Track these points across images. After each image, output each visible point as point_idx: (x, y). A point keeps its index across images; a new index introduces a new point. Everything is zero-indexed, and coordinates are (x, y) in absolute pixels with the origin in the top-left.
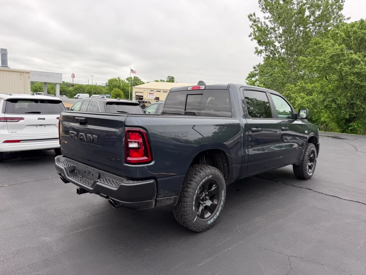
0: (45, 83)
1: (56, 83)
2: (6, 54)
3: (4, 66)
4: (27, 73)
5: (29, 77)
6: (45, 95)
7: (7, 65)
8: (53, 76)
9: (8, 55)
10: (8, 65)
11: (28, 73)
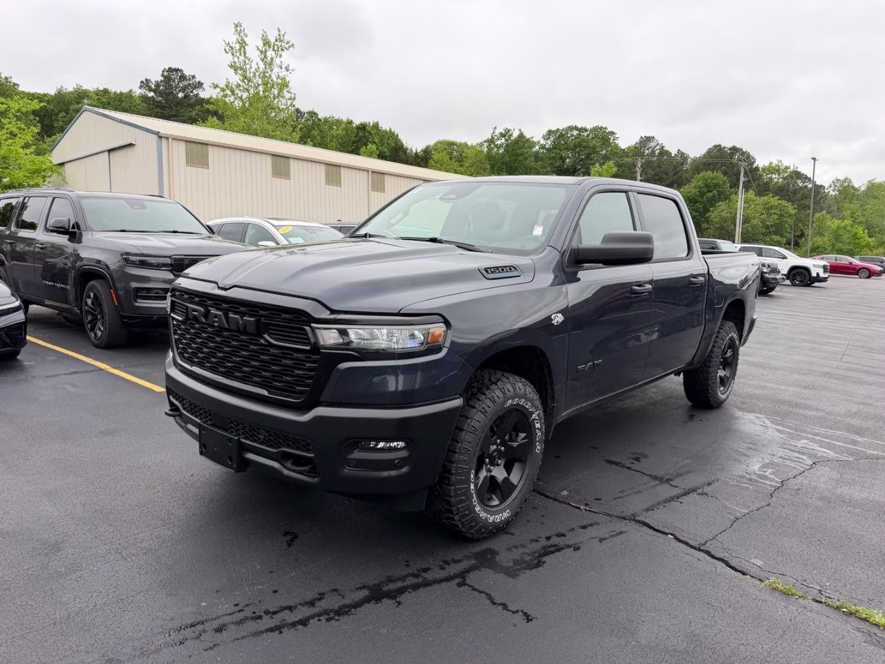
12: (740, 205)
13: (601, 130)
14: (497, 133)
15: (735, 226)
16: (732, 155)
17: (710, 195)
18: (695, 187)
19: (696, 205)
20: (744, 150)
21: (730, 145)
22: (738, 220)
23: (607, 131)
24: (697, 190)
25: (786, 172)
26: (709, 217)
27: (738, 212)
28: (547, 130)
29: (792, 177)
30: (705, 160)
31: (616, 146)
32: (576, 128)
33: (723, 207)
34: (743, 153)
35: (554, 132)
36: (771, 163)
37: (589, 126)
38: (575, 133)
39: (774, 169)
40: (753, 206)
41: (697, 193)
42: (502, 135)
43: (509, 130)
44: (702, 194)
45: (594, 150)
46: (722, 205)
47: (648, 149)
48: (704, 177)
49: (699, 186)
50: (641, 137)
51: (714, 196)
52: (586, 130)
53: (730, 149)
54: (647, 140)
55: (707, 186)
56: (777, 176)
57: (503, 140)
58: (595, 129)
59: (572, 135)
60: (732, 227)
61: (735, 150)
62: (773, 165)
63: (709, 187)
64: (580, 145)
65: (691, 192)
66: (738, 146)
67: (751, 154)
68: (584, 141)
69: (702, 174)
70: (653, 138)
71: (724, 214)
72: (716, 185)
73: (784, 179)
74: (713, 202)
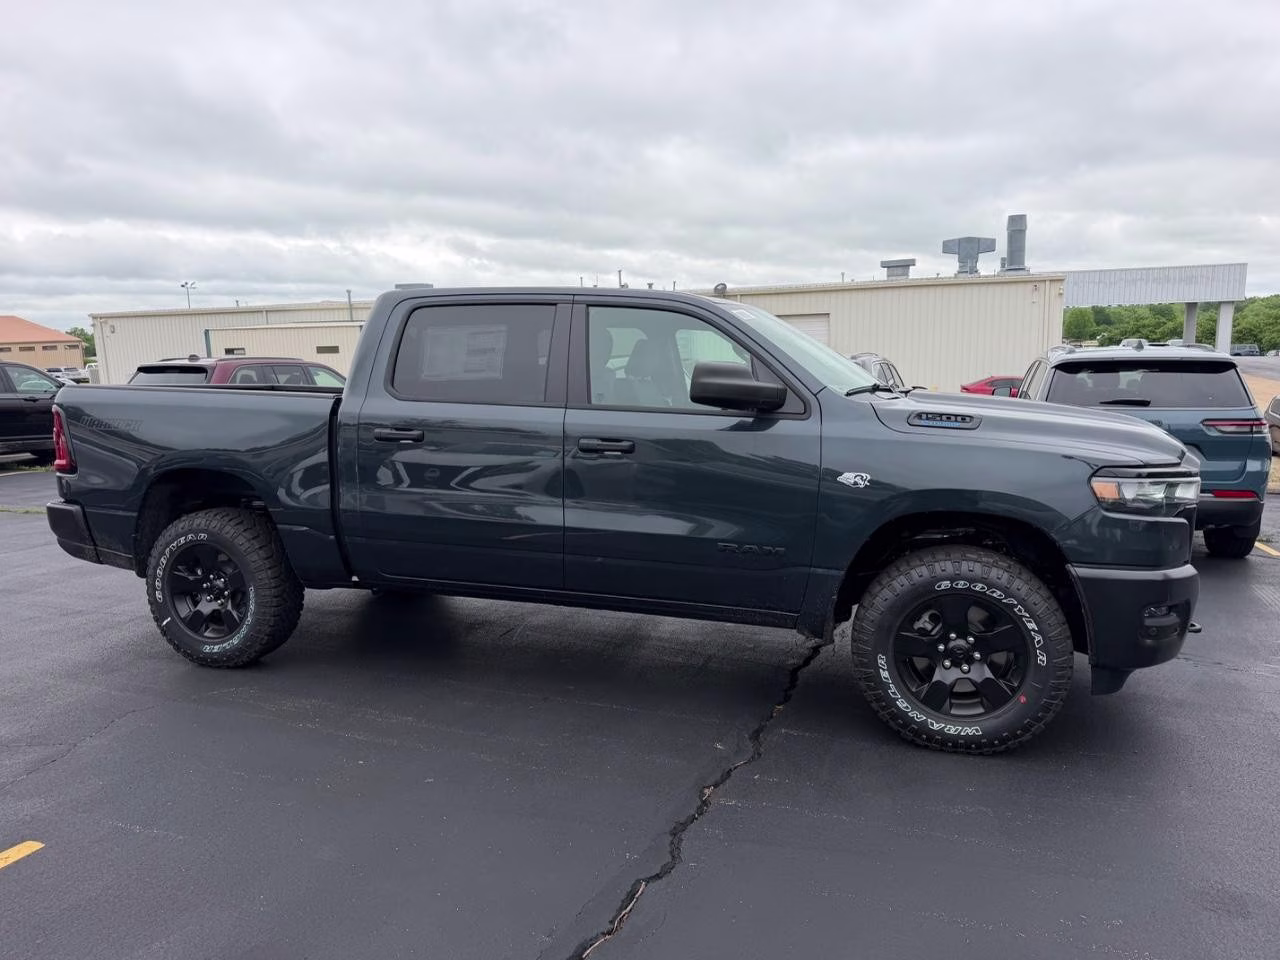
0: (1191, 306)
1: (1220, 303)
2: (1022, 232)
3: (1012, 267)
4: (1054, 280)
5: (1061, 294)
6: (1188, 346)
7: (1023, 264)
8: (1208, 278)
9: (1027, 232)
10: (1026, 265)
11: (1057, 280)
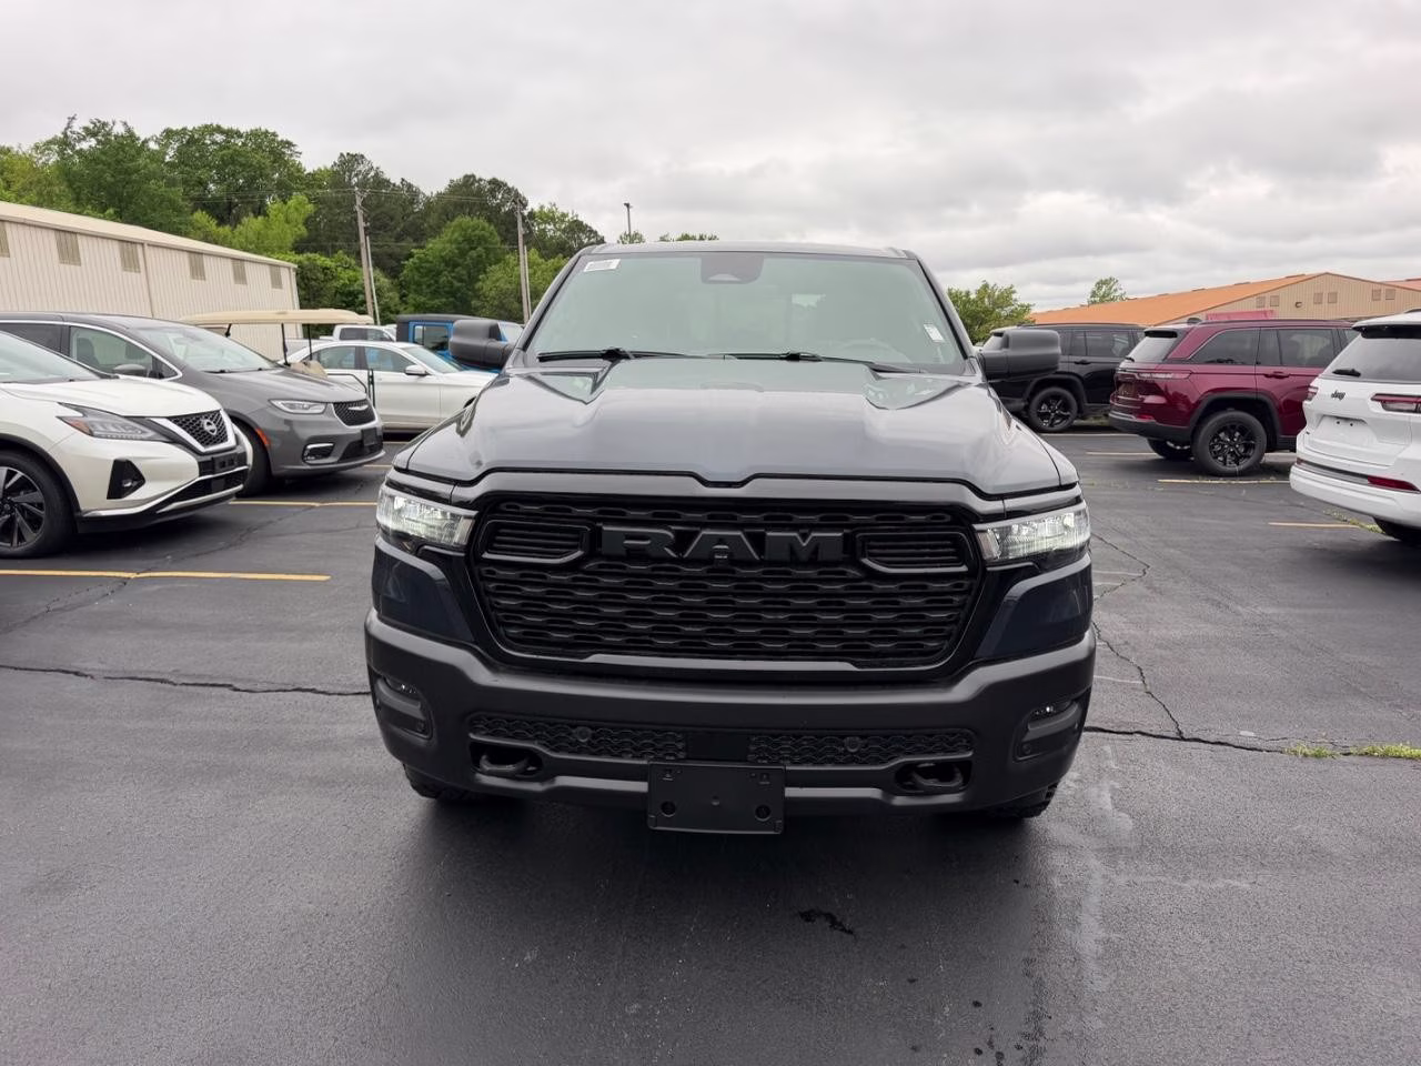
12: (524, 270)
13: (266, 136)
14: (77, 127)
15: (521, 302)
16: (492, 192)
17: (473, 253)
18: (450, 241)
19: (456, 270)
20: (510, 185)
21: (488, 177)
22: (524, 296)
23: (279, 139)
24: (454, 246)
25: (563, 221)
26: (479, 290)
27: (523, 281)
28: (164, 128)
29: (572, 230)
30: (455, 198)
31: (299, 169)
32: (219, 129)
33: (499, 275)
34: (509, 190)
35: (176, 133)
36: (542, 207)
37: (245, 127)
38: (219, 138)
39: (547, 216)
40: (539, 273)
41: (456, 251)
42: (90, 133)
43: (105, 124)
44: (463, 253)
45: (260, 171)
46: (496, 272)
47: (356, 175)
48: (460, 225)
49: (456, 240)
50: (342, 155)
51: (480, 256)
52: (240, 136)
53: (490, 182)
54: (350, 161)
55: (468, 240)
56: (552, 227)
57: (93, 142)
58: (255, 134)
59: (214, 143)
60: (516, 305)
61: (496, 185)
62: (545, 210)
63: (471, 242)
64: (233, 162)
65: (444, 249)
66: (500, 178)
67: (520, 192)
68: (239, 153)
69: (457, 221)
70: (362, 156)
71: (501, 284)
72: (482, 240)
73: (564, 231)
74: (480, 266)
